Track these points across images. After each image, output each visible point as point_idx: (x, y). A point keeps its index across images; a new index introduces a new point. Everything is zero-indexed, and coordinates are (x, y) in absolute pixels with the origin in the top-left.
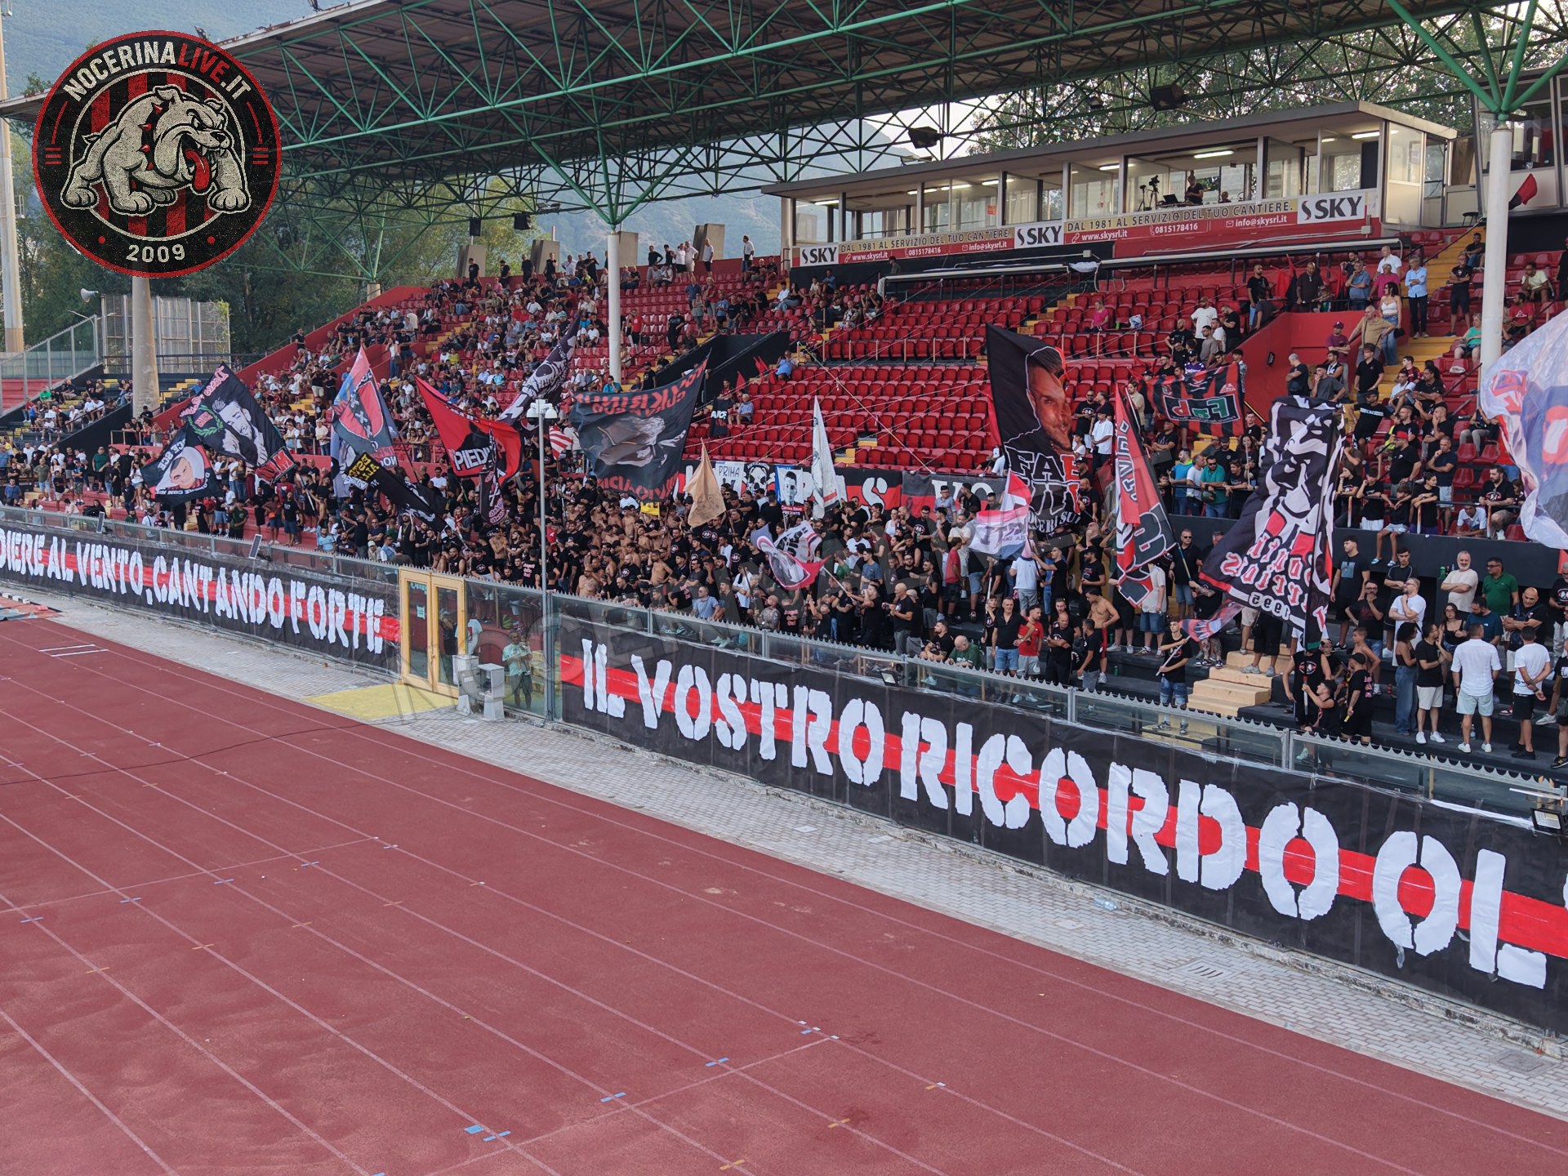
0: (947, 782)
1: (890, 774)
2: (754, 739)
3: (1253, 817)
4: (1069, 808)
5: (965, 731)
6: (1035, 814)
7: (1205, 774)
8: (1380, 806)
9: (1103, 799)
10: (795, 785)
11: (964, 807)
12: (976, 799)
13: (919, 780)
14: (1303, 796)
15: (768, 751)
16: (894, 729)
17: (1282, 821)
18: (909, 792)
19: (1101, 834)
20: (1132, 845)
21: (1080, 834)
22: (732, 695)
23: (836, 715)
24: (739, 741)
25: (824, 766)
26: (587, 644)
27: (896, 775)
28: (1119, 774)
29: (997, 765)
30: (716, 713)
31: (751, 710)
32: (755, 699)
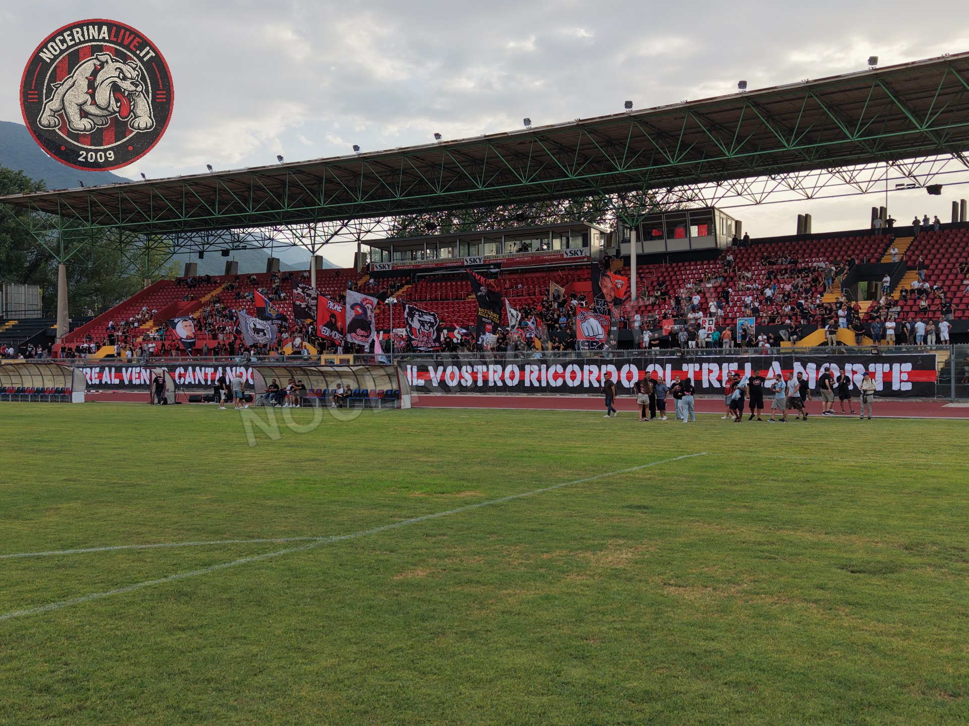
0: (539, 380)
1: (522, 381)
2: (475, 381)
3: (619, 369)
4: (573, 378)
5: (544, 366)
6: (564, 382)
7: (607, 363)
8: (646, 360)
9: (582, 374)
10: (490, 391)
11: (544, 384)
12: (548, 382)
13: (531, 381)
14: (629, 362)
15: (480, 383)
16: (522, 369)
17: (625, 368)
18: (527, 384)
19: (582, 382)
20: (590, 382)
21: (577, 383)
22: (467, 371)
23: (504, 370)
24: (470, 383)
25: (500, 384)
26: (409, 367)
27: (524, 381)
28: (586, 367)
29: (554, 372)
30: (461, 377)
31: (474, 375)
32: (475, 370)
